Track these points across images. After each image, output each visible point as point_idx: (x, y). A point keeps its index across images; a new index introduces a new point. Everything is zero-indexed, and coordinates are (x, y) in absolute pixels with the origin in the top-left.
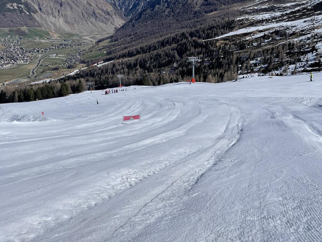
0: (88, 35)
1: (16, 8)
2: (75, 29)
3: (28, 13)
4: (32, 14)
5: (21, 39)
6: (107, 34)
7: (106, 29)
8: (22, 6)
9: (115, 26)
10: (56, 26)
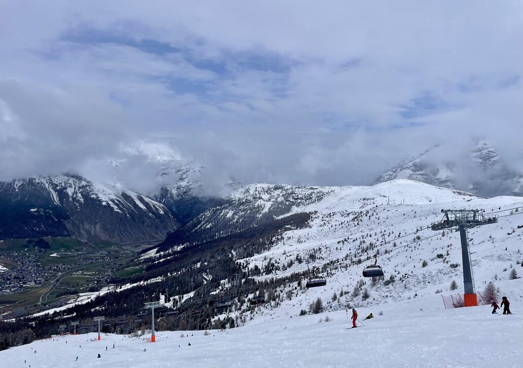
0: (131, 244)
1: (42, 213)
2: (114, 237)
3: (56, 220)
4: (61, 220)
5: (40, 251)
6: (156, 242)
7: (156, 236)
8: (50, 212)
9: (168, 231)
10: (91, 234)
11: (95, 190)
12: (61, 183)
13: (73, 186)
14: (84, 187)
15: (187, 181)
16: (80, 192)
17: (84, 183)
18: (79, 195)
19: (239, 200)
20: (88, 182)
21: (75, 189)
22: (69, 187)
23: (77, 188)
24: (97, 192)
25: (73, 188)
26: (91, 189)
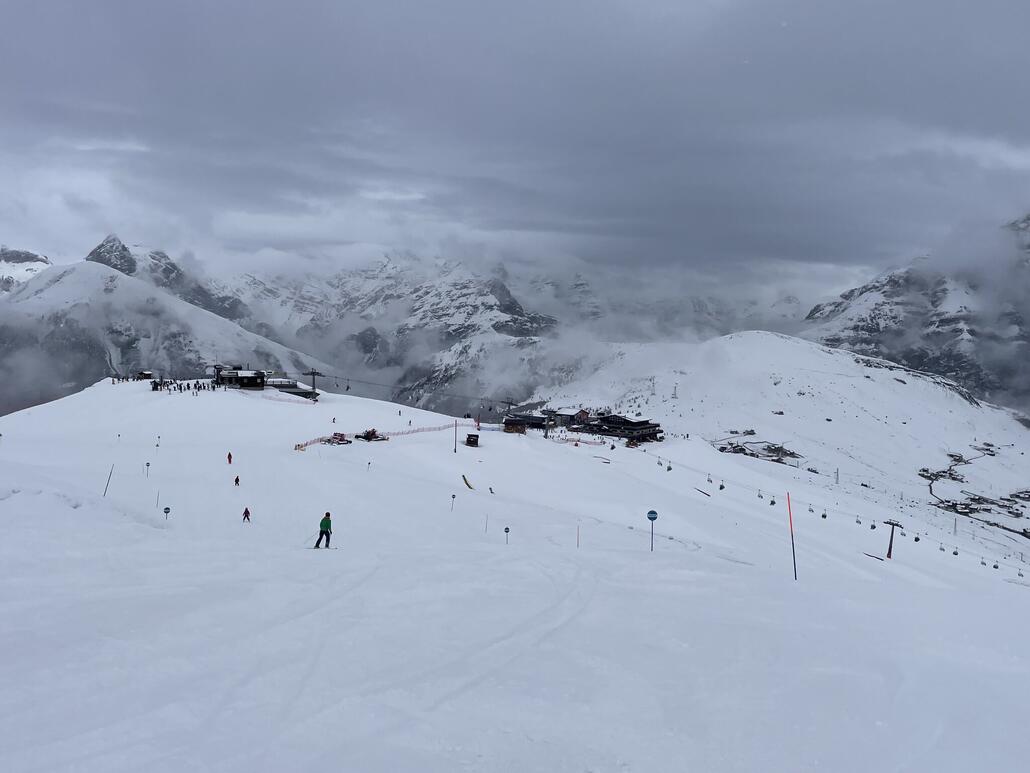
11: (195, 343)
12: (129, 329)
13: (152, 334)
14: (174, 336)
15: (420, 315)
16: (165, 348)
17: (174, 329)
18: (162, 353)
19: (446, 370)
20: (184, 326)
21: (155, 340)
22: (145, 337)
23: (160, 340)
24: (197, 348)
25: (152, 338)
26: (187, 341)
